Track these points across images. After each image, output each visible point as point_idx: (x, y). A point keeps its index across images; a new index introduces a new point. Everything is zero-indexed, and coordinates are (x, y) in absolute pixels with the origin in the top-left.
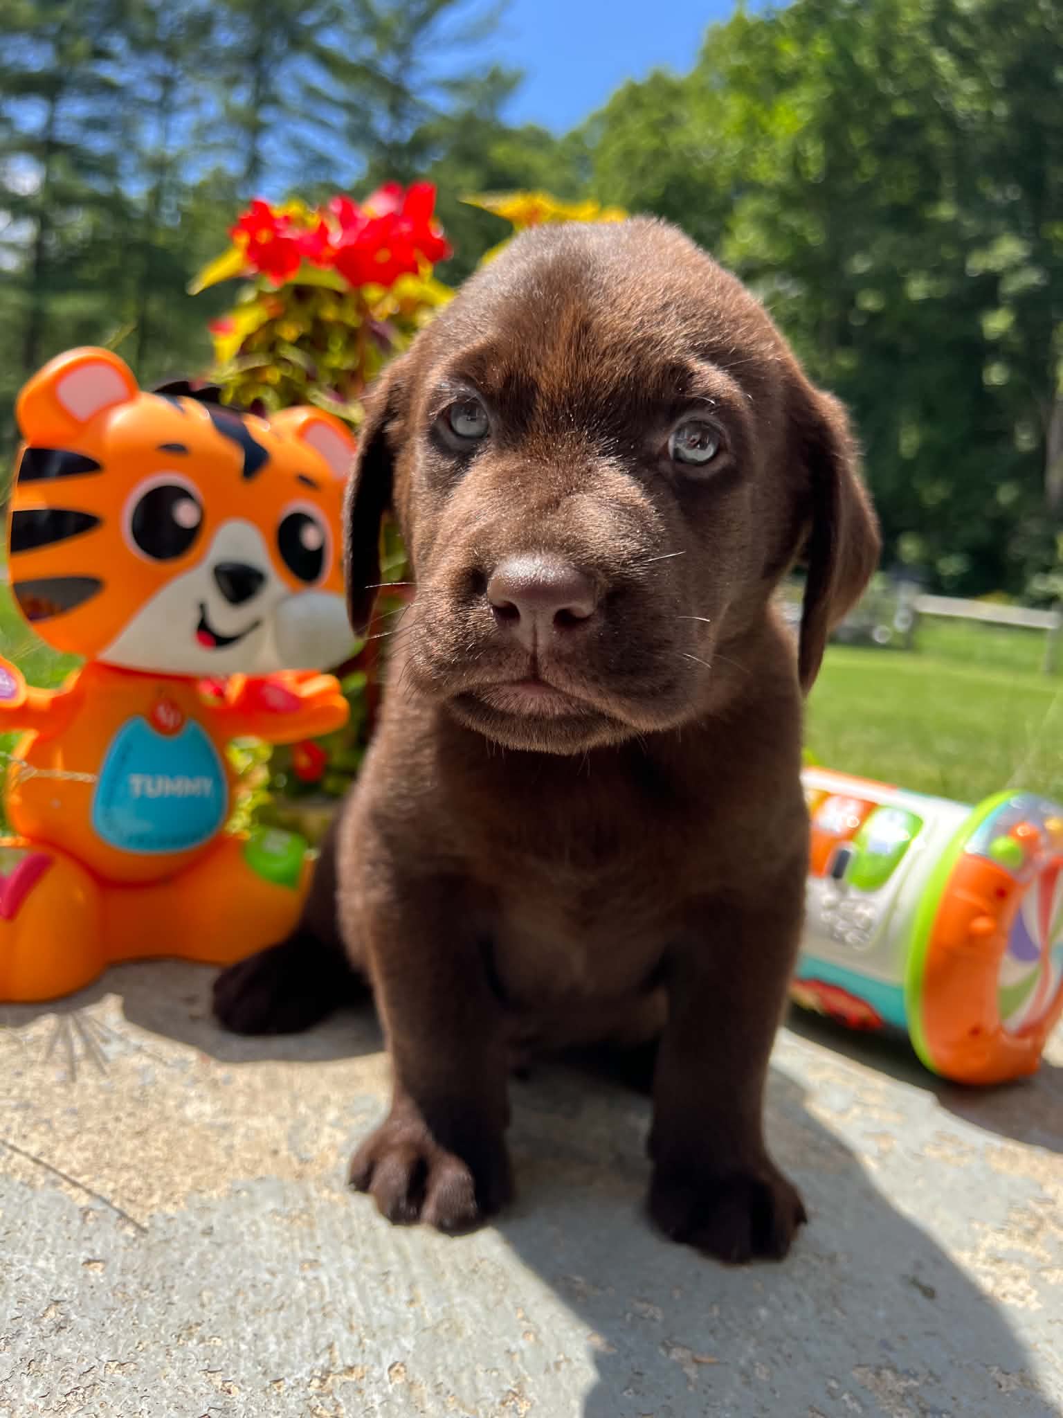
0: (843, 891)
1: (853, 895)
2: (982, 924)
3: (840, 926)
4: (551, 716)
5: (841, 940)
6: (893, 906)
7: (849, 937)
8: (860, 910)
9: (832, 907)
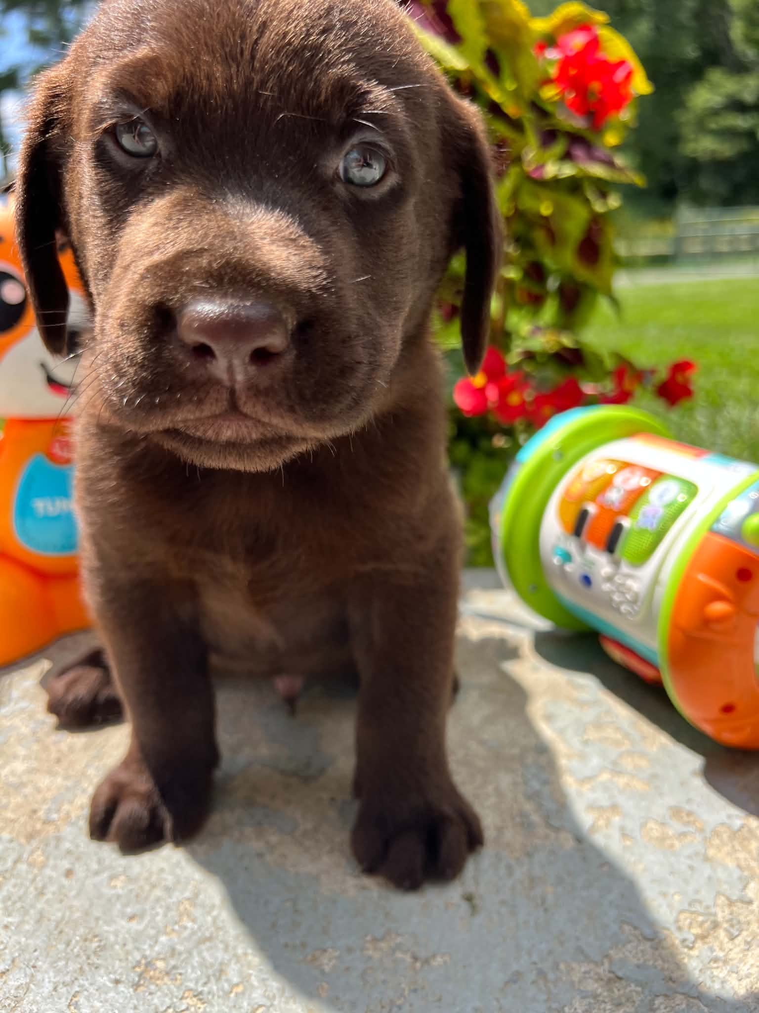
0: (616, 564)
1: (625, 569)
2: (718, 608)
3: (616, 598)
4: (248, 440)
5: (618, 610)
6: (655, 581)
7: (624, 608)
8: (630, 582)
9: (609, 579)
